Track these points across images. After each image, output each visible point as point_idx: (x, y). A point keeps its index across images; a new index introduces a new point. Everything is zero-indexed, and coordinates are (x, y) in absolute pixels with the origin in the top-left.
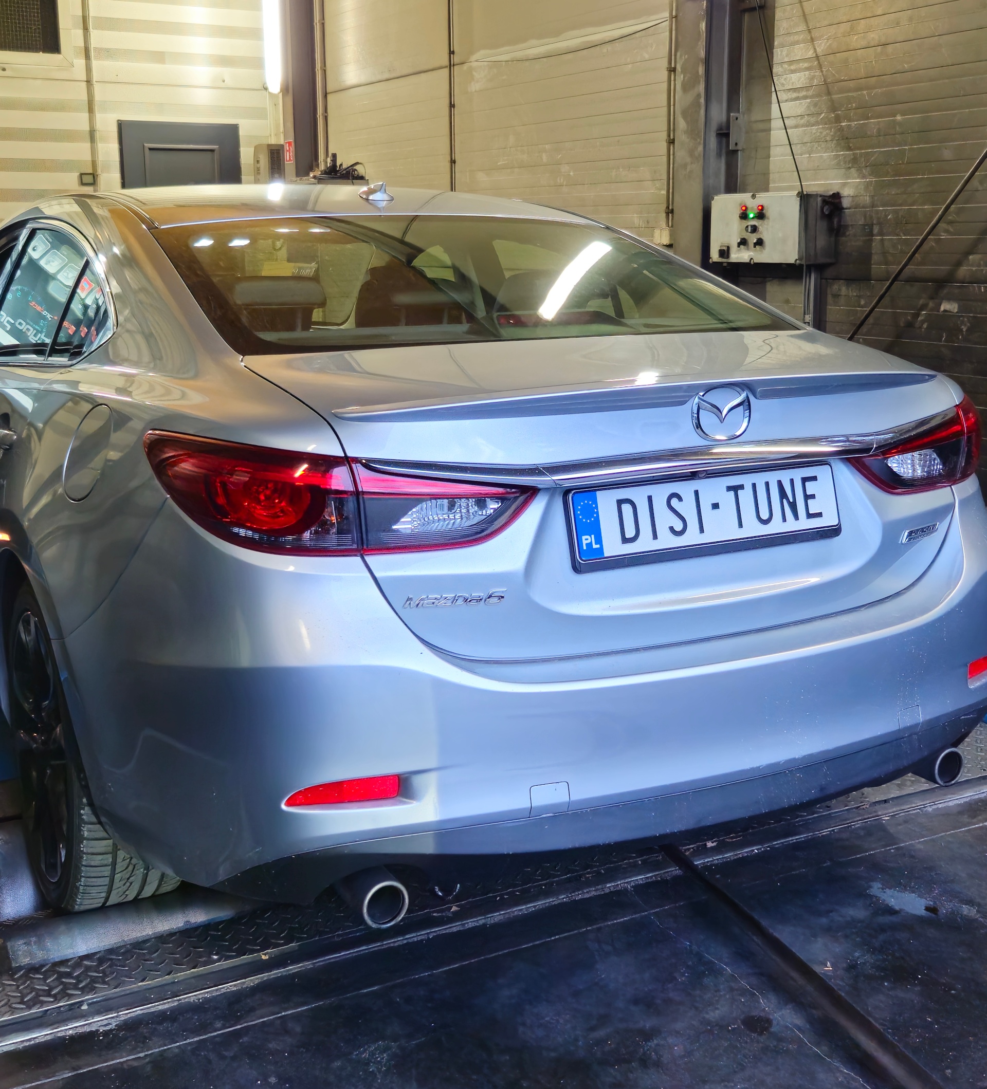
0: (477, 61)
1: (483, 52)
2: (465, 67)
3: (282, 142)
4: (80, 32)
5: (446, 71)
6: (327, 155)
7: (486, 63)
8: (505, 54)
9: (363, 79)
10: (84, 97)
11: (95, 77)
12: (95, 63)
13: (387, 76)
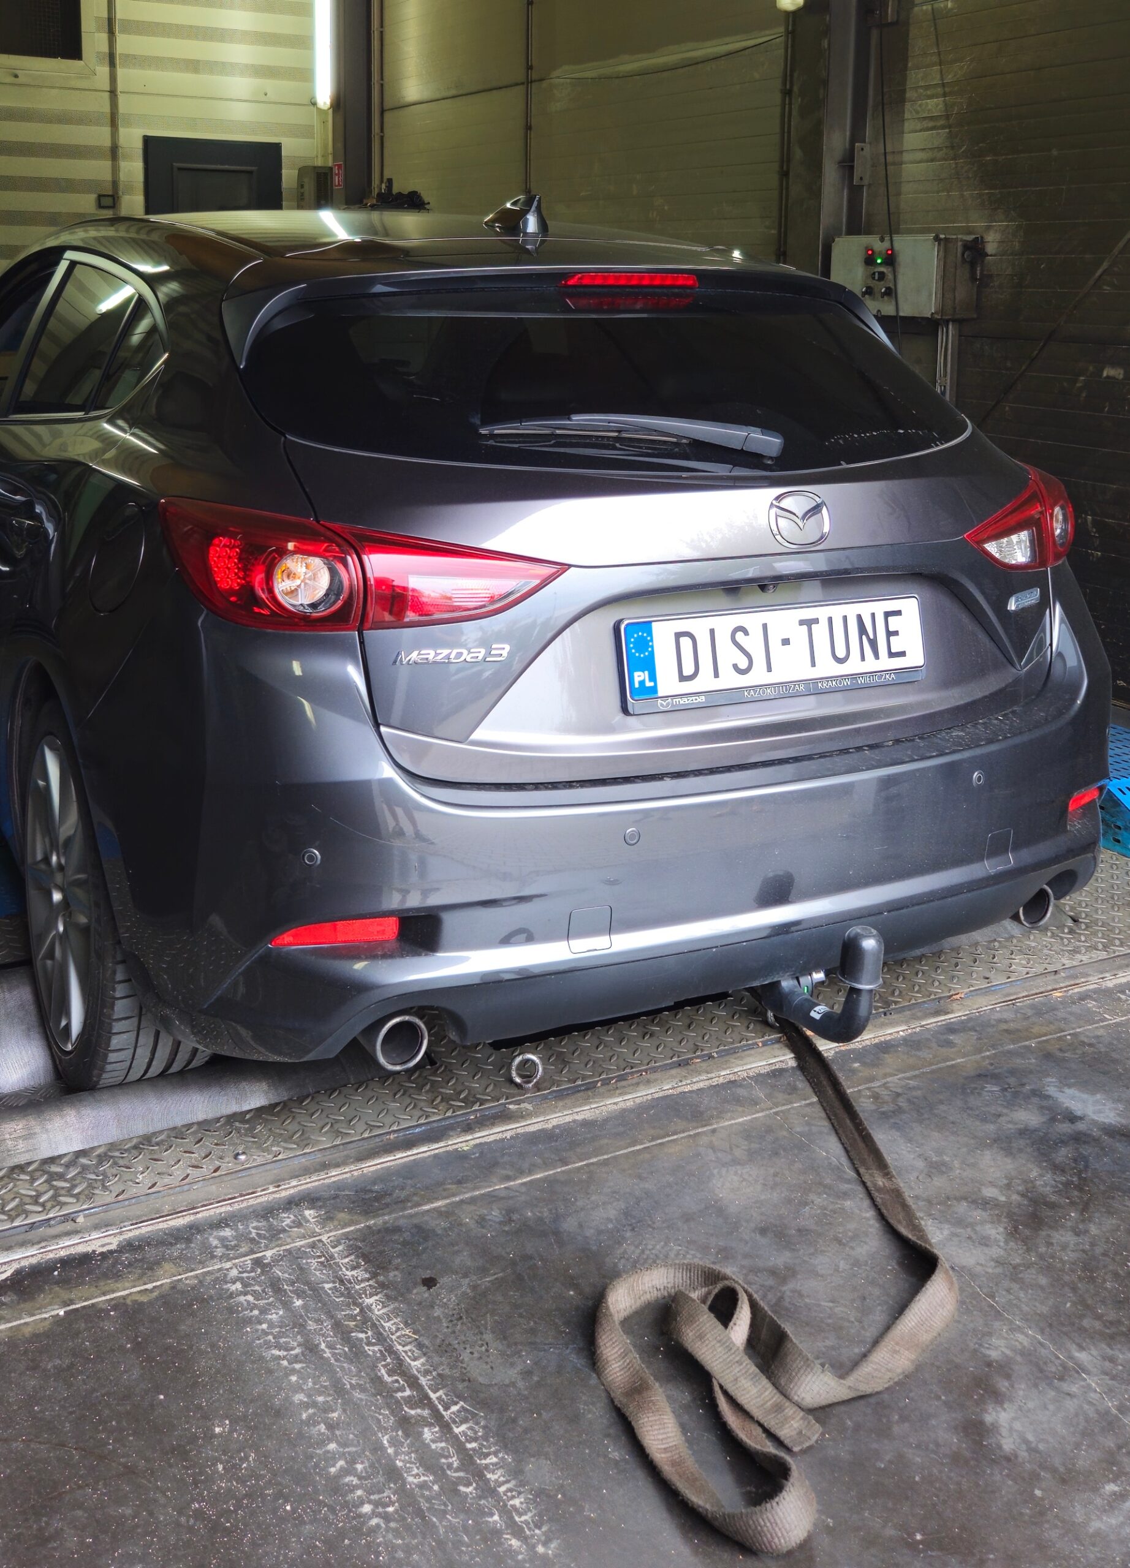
0: (558, 77)
1: (566, 67)
2: (545, 84)
3: (330, 164)
4: (104, 36)
5: (522, 88)
6: (382, 181)
7: (568, 80)
8: (591, 71)
9: (426, 95)
10: (107, 109)
11: (120, 87)
12: (120, 72)
13: (453, 92)
